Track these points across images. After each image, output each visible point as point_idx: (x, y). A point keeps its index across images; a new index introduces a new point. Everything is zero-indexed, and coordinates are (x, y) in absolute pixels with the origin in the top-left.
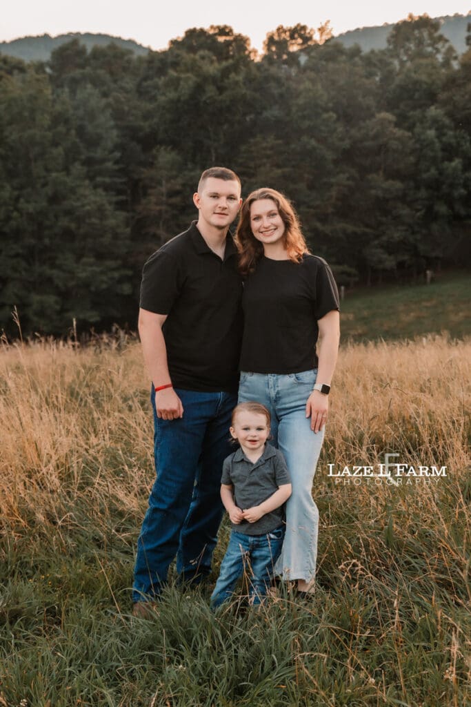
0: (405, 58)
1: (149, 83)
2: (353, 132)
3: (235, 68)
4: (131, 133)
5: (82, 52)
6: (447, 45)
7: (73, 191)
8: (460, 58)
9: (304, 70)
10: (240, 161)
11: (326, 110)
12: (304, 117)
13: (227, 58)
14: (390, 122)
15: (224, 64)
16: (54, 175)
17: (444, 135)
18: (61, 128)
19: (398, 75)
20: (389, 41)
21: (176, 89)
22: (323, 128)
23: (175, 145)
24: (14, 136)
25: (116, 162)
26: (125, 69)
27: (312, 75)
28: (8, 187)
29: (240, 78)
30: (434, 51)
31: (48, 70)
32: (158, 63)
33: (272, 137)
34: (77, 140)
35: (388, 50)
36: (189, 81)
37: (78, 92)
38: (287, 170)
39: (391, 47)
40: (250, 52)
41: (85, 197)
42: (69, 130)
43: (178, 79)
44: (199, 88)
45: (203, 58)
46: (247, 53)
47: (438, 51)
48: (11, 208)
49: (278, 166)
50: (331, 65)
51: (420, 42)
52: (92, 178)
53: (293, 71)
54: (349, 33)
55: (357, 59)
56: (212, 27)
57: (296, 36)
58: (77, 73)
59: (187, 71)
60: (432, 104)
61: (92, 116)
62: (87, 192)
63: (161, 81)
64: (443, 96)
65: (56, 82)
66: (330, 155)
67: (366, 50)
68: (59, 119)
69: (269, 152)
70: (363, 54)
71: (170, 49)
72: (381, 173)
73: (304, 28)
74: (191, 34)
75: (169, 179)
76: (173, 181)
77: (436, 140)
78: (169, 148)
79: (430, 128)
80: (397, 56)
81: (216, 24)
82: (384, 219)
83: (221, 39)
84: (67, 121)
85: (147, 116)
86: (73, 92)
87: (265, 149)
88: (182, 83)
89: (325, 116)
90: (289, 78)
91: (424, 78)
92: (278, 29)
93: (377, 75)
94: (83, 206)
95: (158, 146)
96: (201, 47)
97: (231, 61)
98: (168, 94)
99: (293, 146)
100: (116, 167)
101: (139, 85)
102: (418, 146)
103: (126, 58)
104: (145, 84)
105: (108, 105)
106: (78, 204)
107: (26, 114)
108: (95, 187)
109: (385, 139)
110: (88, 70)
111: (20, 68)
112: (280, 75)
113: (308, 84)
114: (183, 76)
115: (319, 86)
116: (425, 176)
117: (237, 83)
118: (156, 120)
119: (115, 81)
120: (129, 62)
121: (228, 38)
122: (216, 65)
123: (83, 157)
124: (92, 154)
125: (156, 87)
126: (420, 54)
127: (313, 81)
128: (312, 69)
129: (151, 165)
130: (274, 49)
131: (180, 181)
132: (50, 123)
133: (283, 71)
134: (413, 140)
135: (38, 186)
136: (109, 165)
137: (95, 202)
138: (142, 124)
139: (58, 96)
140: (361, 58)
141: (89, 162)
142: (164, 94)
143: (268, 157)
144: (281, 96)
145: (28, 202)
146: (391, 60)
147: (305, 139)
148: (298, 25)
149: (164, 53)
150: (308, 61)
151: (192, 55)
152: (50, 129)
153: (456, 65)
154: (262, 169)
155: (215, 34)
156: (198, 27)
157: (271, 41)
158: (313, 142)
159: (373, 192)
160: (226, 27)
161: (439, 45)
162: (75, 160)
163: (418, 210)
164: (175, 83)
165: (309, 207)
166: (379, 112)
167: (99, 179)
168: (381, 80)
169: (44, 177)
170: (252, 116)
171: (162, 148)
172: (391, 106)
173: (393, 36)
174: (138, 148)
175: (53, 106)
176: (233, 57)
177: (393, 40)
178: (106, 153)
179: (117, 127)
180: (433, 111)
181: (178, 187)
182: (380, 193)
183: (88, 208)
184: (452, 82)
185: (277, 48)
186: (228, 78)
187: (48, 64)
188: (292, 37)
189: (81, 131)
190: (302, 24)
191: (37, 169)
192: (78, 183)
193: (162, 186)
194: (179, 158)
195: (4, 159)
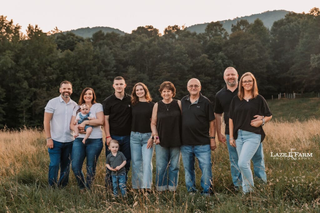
0: (211, 36)
1: (125, 45)
2: (194, 61)
3: (154, 40)
4: (119, 61)
5: (103, 35)
6: (225, 32)
7: (100, 81)
8: (229, 35)
9: (178, 40)
10: (156, 70)
11: (185, 54)
12: (177, 56)
13: (151, 36)
14: (206, 57)
15: (151, 38)
16: (94, 75)
17: (225, 61)
18: (96, 60)
19: (209, 41)
20: (205, 30)
21: (134, 47)
22: (184, 59)
23: (134, 65)
24: (81, 63)
25: (115, 71)
26: (117, 40)
27: (180, 42)
28: (79, 80)
29: (156, 43)
30: (221, 34)
31: (92, 41)
32: (128, 38)
33: (167, 63)
34: (102, 64)
35: (206, 33)
36: (139, 44)
37: (102, 48)
38: (172, 73)
39: (206, 32)
40: (159, 34)
41: (104, 83)
42: (99, 61)
43: (135, 44)
44: (142, 47)
45: (143, 36)
46: (158, 34)
47: (222, 33)
48: (80, 87)
49: (169, 72)
50: (186, 39)
51: (216, 31)
52: (106, 77)
53: (174, 40)
54: (192, 26)
55: (195, 36)
56: (146, 26)
57: (174, 29)
58: (101, 41)
59: (138, 41)
60: (220, 51)
61: (106, 56)
62: (105, 81)
63: (129, 44)
64: (224, 49)
65: (94, 45)
66: (186, 69)
67: (198, 33)
68: (96, 57)
70: (197, 35)
71: (132, 33)
72: (203, 74)
73: (177, 26)
74: (139, 28)
76: (134, 77)
77: (222, 63)
78: (132, 66)
79: (220, 59)
80: (208, 35)
81: (147, 25)
82: (204, 90)
83: (149, 30)
84: (98, 58)
85: (125, 56)
86: (100, 48)
87: (165, 66)
88: (136, 45)
89: (185, 55)
90: (172, 43)
91: (217, 42)
92: (168, 27)
93: (201, 42)
94: (104, 86)
95: (129, 66)
96: (142, 33)
97: (153, 37)
98: (132, 49)
99: (174, 66)
100: (115, 73)
101: (122, 45)
102: (215, 65)
103: (118, 36)
104: (124, 45)
105: (112, 52)
106: (102, 85)
107: (85, 55)
108: (108, 79)
109: (205, 63)
110: (105, 41)
111: (82, 40)
112: (169, 42)
113: (179, 45)
114: (137, 42)
115: (182, 46)
116: (218, 75)
117: (155, 45)
118: (128, 57)
119: (114, 44)
120: (118, 38)
121: (152, 30)
122: (148, 39)
123: (103, 70)
124: (107, 69)
125: (128, 46)
126: (216, 35)
127: (180, 44)
128: (180, 40)
129: (126, 72)
130: (167, 33)
131: (136, 77)
132: (92, 58)
133: (170, 40)
134: (214, 63)
135: (89, 79)
136: (112, 72)
137: (108, 85)
138: (123, 58)
139: (95, 49)
140: (196, 36)
141: (105, 71)
142: (130, 49)
143: (166, 69)
144: (170, 49)
145: (85, 85)
146: (206, 37)
147: (178, 63)
148: (175, 25)
149: (130, 35)
150: (178, 37)
151: (140, 36)
152: (93, 60)
153: (228, 38)
154: (163, 73)
155: (147, 28)
156: (142, 26)
157: (166, 30)
158: (180, 64)
160: (151, 26)
161: (223, 32)
162: (101, 71)
163: (216, 87)
164: (134, 45)
165: (179, 86)
166: (203, 54)
167: (109, 77)
168: (203, 43)
169: (91, 76)
170: (160, 56)
171: (130, 66)
172: (206, 52)
173: (207, 29)
174: (122, 66)
175: (93, 53)
176: (153, 36)
177: (207, 30)
178: (111, 68)
179: (115, 59)
180: (221, 54)
181: (135, 80)
183: (105, 86)
184: (227, 44)
185: (168, 33)
186: (152, 43)
187: (91, 38)
188: (173, 29)
189: (103, 61)
190: (177, 25)
191: (88, 74)
192: (102, 78)
193: (130, 79)
194: (135, 70)
195: (77, 70)
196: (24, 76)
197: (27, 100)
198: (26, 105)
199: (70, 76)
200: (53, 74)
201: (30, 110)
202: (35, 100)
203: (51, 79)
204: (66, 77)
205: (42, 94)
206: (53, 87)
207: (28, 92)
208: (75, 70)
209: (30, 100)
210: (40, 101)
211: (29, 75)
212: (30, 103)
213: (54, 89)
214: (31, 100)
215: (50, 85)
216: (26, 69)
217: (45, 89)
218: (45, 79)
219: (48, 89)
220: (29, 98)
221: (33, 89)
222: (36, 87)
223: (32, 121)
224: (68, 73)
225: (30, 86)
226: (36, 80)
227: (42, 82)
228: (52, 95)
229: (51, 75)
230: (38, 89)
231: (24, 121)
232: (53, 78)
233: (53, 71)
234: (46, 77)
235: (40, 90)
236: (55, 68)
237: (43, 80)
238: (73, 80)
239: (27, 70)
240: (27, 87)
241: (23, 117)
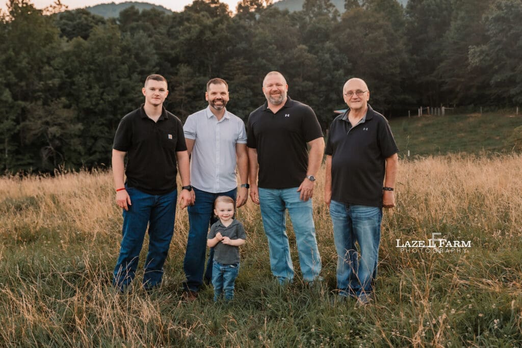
0: (312, 16)
1: (174, 29)
3: (221, 21)
4: (165, 57)
5: (136, 13)
6: (334, 9)
7: (133, 89)
8: (341, 15)
9: (259, 22)
10: (225, 71)
11: (271, 44)
12: (259, 48)
13: (217, 16)
14: (305, 50)
15: (215, 19)
16: (123, 80)
17: (334, 57)
18: (126, 54)
19: (308, 24)
20: (303, 7)
21: (189, 33)
22: (269, 53)
23: (188, 63)
24: (100, 59)
26: (160, 22)
27: (263, 25)
28: (97, 87)
29: (224, 27)
30: (328, 12)
31: (118, 23)
32: (179, 19)
33: (242, 58)
34: (135, 61)
35: (303, 11)
36: (196, 28)
37: (135, 34)
38: (250, 76)
39: (305, 10)
40: (229, 13)
42: (130, 55)
43: (190, 28)
44: (202, 32)
45: (203, 16)
46: (227, 13)
47: (330, 12)
48: (99, 98)
49: (246, 74)
50: (272, 20)
51: (320, 7)
53: (252, 23)
55: (287, 16)
57: (253, 4)
58: (134, 24)
59: (195, 23)
60: (327, 41)
61: (143, 47)
63: (181, 28)
64: (333, 36)
65: (123, 29)
67: (291, 11)
68: (125, 49)
69: (240, 67)
70: (290, 13)
71: (185, 11)
72: (301, 77)
74: (196, 3)
75: (186, 81)
76: (188, 83)
77: (330, 60)
78: (186, 65)
79: (327, 53)
80: (308, 15)
83: (213, 6)
84: (129, 51)
85: (173, 48)
86: (132, 35)
87: (238, 65)
88: (192, 29)
89: (271, 47)
90: (250, 26)
91: (323, 26)
93: (297, 25)
95: (180, 64)
96: (201, 10)
97: (219, 18)
98: (185, 35)
99: (253, 64)
101: (168, 31)
102: (320, 63)
103: (161, 16)
104: (172, 30)
105: (152, 42)
106: (137, 96)
107: (107, 46)
109: (302, 60)
110: (140, 22)
111: (102, 21)
112: (245, 25)
113: (260, 30)
114: (192, 26)
115: (267, 31)
116: (324, 79)
117: (222, 30)
118: (178, 50)
119: (155, 29)
120: (163, 18)
121: (216, 5)
122: (211, 19)
123: (138, 70)
124: (144, 69)
125: (178, 32)
126: (320, 14)
127: (263, 28)
128: (263, 22)
129: (176, 74)
130: (241, 11)
131: (192, 82)
132: (119, 51)
133: (246, 23)
134: (318, 60)
135: (114, 86)
138: (170, 51)
139: (124, 37)
140: (289, 16)
142: (182, 35)
143: (240, 69)
144: (246, 36)
145: (108, 95)
146: (304, 17)
147: (260, 59)
149: (182, 13)
150: (260, 17)
151: (197, 15)
152: (120, 55)
153: (339, 19)
154: (237, 76)
155: (209, 3)
157: (240, 7)
158: (264, 61)
159: (297, 88)
161: (330, 9)
162: (134, 72)
163: (321, 97)
164: (188, 30)
166: (299, 44)
168: (300, 27)
169: (117, 81)
170: (231, 47)
171: (182, 65)
172: (305, 42)
173: (305, 4)
174: (169, 65)
175: (121, 43)
176: (220, 15)
177: (305, 6)
179: (157, 53)
180: (328, 44)
181: (191, 86)
182: (301, 89)
184: (338, 28)
185: (243, 11)
186: (217, 27)
187: (118, 19)
188: (251, 5)
189: (137, 56)
191: (114, 77)
192: (136, 84)
193: (182, 86)
194: (191, 70)
195: (95, 71)
196: (5, 82)
197: (9, 121)
198: (9, 130)
199: (82, 80)
200: (53, 77)
201: (15, 138)
202: (24, 120)
203: (51, 85)
204: (76, 82)
205: (35, 110)
206: (54, 99)
207: (12, 107)
208: (90, 70)
209: (14, 120)
210: (32, 123)
211: (13, 79)
212: (15, 126)
213: (56, 102)
214: (17, 121)
215: (50, 97)
216: (8, 68)
217: (40, 103)
218: (41, 85)
219: (45, 103)
220: (14, 118)
221: (20, 102)
222: (25, 99)
223: (20, 157)
224: (79, 77)
225: (15, 98)
226: (25, 88)
227: (35, 91)
228: (52, 112)
229: (50, 79)
230: (28, 103)
231: (7, 156)
232: (54, 85)
233: (53, 72)
234: (42, 83)
235: (33, 104)
236: (57, 68)
237: (37, 88)
238: (87, 87)
239: (8, 72)
240: (10, 100)
241: (4, 149)
